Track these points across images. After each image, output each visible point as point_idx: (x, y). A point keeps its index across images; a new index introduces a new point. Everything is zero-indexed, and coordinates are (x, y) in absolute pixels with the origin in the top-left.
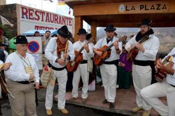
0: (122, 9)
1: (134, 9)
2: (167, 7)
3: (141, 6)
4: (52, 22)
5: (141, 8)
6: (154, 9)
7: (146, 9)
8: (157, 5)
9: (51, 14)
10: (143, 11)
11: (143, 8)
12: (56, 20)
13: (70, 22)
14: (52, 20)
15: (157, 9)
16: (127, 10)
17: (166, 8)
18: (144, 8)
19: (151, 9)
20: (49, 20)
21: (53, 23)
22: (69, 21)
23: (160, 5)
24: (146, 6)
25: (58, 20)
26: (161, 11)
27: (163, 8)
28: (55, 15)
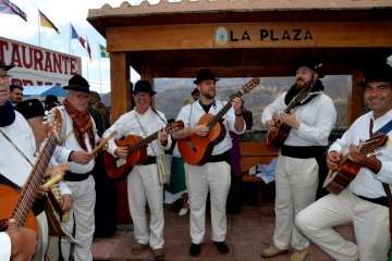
0: (222, 37)
1: (248, 38)
2: (313, 35)
3: (262, 31)
4: (28, 66)
5: (262, 37)
6: (288, 38)
7: (272, 39)
8: (294, 30)
9: (24, 48)
10: (267, 43)
11: (267, 35)
12: (38, 61)
13: (73, 67)
14: (28, 62)
15: (296, 39)
16: (232, 40)
17: (311, 38)
18: (269, 37)
19: (284, 38)
20: (19, 61)
21: (32, 70)
22: (69, 65)
23: (299, 31)
24: (272, 31)
25: (44, 62)
26: (303, 44)
27: (306, 38)
28: (35, 50)
